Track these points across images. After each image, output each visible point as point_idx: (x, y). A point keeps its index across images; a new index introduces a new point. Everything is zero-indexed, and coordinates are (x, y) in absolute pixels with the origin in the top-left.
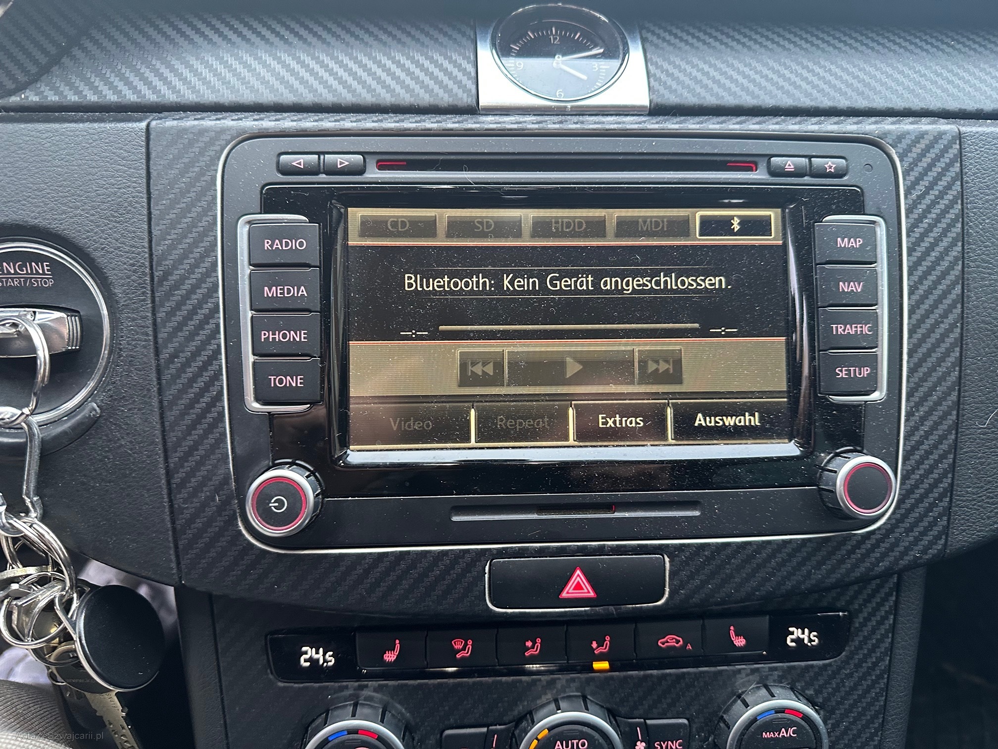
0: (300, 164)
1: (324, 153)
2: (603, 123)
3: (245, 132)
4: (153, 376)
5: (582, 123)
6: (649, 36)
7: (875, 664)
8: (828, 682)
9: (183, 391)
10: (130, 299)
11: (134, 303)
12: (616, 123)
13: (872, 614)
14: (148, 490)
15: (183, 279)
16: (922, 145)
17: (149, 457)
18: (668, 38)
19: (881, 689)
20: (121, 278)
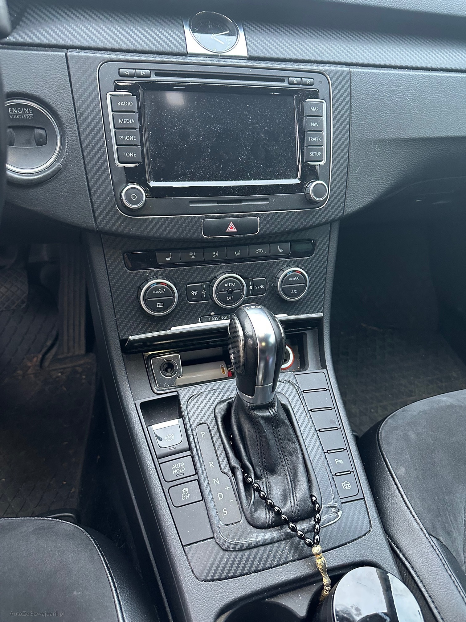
0: (127, 73)
1: (136, 69)
2: (233, 62)
3: (105, 59)
4: (81, 152)
5: (226, 62)
6: (246, 28)
7: (323, 258)
8: (308, 264)
9: (93, 158)
10: (69, 123)
11: (71, 125)
12: (237, 62)
13: (322, 241)
14: (82, 195)
15: (88, 116)
16: (338, 75)
17: (82, 183)
18: (253, 29)
19: (325, 266)
20: (64, 115)
